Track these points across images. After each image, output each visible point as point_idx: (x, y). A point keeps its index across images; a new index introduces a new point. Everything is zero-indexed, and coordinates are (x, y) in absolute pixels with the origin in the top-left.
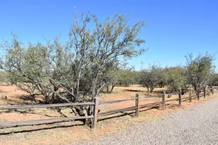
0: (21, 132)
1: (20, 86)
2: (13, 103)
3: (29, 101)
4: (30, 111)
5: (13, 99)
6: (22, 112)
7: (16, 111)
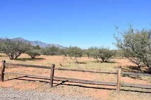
0: (135, 91)
1: (131, 60)
2: (125, 70)
3: (136, 71)
4: (138, 77)
5: (125, 68)
6: (132, 78)
7: (128, 76)
